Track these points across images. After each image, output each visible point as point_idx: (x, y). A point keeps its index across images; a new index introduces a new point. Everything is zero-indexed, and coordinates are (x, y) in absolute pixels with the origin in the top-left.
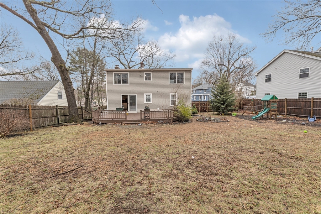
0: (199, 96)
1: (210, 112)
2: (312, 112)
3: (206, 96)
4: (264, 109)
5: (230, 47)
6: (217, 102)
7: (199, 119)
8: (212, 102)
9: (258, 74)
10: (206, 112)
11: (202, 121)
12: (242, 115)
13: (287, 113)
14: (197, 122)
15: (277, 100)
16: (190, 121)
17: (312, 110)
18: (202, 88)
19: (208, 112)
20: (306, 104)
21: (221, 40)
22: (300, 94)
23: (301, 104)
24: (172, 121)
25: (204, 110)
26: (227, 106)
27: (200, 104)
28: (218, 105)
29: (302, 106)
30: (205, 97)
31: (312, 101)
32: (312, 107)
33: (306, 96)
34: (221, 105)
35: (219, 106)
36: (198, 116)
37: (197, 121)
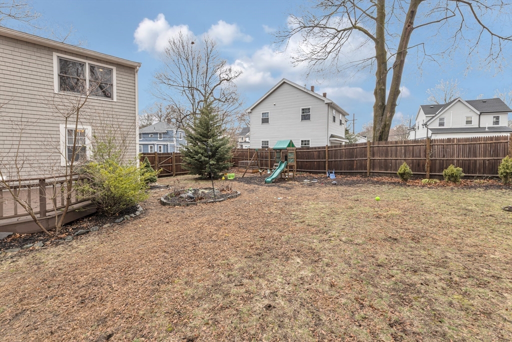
0: (149, 146)
1: (180, 174)
2: (327, 165)
3: (162, 146)
4: (279, 164)
5: (207, 59)
6: (200, 153)
7: (166, 198)
8: (188, 154)
9: (252, 110)
10: (172, 175)
11: (179, 205)
12: (243, 177)
13: (297, 168)
14: (164, 208)
15: (294, 148)
16: (141, 209)
17: (327, 162)
18: (155, 131)
19: (176, 175)
20: (319, 154)
21: (193, 43)
22: (302, 141)
23: (314, 154)
24: (58, 224)
25: (167, 173)
26: (218, 160)
27: (157, 159)
28: (203, 158)
29: (315, 157)
30: (160, 147)
31: (326, 149)
32: (327, 159)
33: (308, 144)
34: (207, 159)
35: (205, 160)
36: (159, 187)
37: (163, 204)
